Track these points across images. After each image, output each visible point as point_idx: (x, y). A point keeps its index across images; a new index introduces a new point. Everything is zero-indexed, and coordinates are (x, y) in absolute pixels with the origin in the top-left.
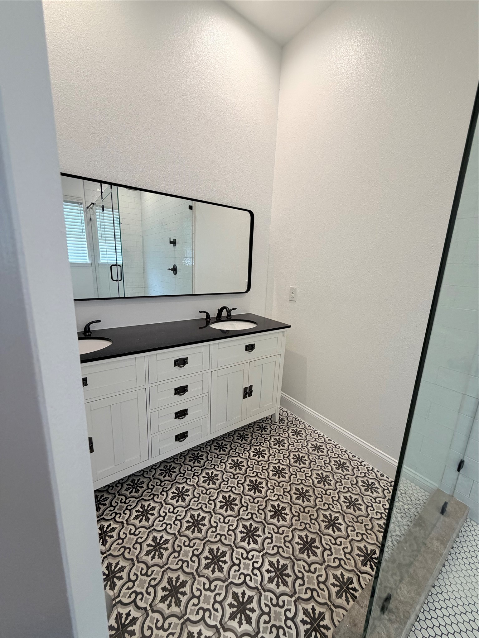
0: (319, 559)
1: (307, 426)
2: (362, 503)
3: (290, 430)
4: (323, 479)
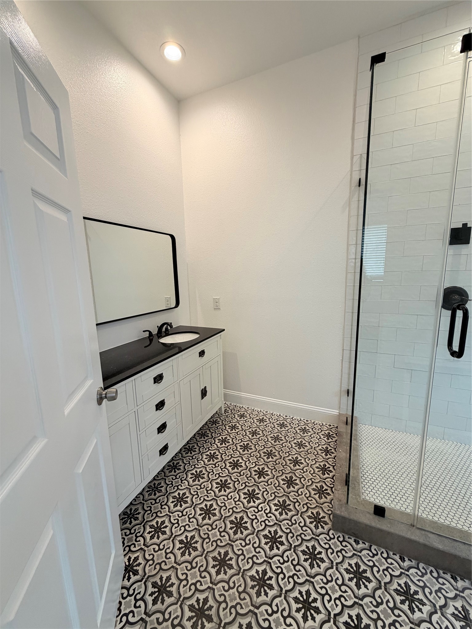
0: (300, 485)
1: (246, 408)
2: (305, 442)
3: (236, 416)
4: (276, 439)
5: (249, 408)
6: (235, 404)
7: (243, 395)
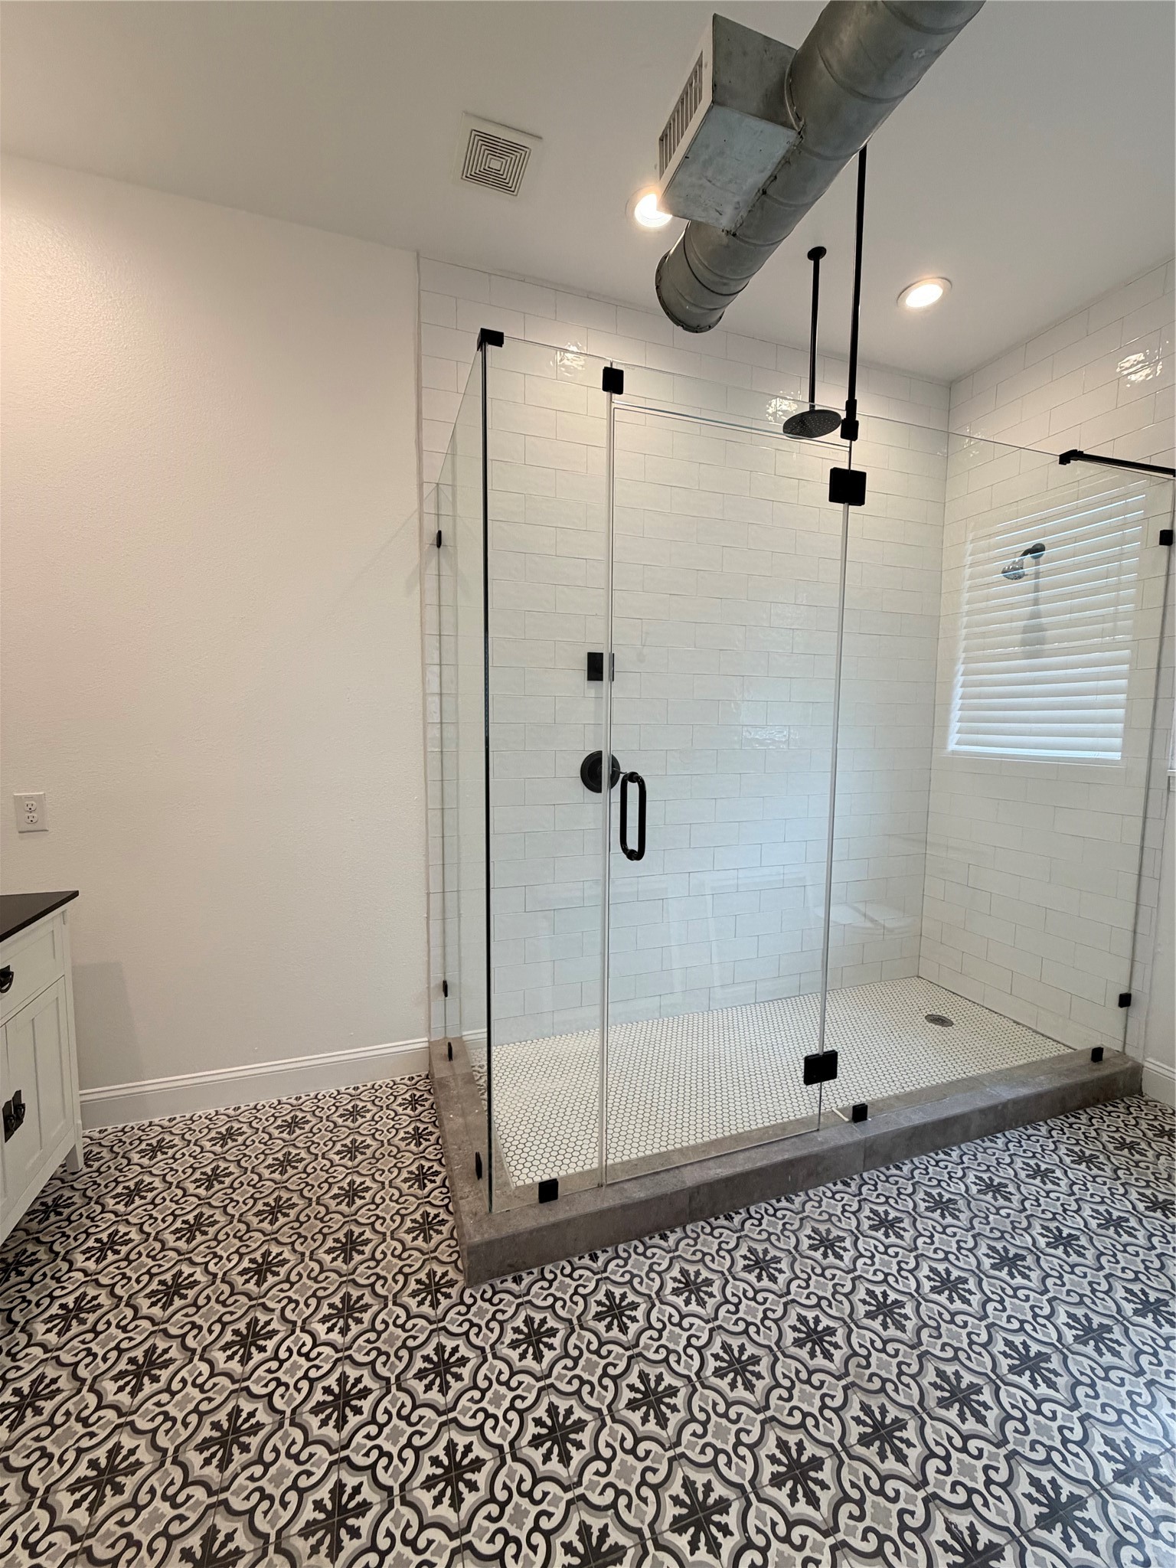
0: (376, 1240)
1: (166, 1123)
3: (135, 1156)
5: (175, 1119)
6: (120, 1126)
7: (151, 1084)
